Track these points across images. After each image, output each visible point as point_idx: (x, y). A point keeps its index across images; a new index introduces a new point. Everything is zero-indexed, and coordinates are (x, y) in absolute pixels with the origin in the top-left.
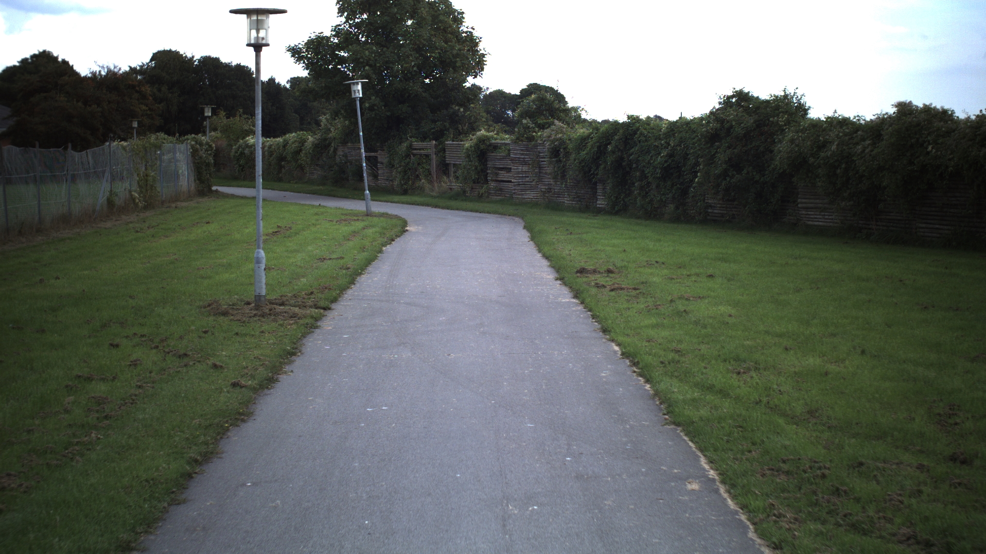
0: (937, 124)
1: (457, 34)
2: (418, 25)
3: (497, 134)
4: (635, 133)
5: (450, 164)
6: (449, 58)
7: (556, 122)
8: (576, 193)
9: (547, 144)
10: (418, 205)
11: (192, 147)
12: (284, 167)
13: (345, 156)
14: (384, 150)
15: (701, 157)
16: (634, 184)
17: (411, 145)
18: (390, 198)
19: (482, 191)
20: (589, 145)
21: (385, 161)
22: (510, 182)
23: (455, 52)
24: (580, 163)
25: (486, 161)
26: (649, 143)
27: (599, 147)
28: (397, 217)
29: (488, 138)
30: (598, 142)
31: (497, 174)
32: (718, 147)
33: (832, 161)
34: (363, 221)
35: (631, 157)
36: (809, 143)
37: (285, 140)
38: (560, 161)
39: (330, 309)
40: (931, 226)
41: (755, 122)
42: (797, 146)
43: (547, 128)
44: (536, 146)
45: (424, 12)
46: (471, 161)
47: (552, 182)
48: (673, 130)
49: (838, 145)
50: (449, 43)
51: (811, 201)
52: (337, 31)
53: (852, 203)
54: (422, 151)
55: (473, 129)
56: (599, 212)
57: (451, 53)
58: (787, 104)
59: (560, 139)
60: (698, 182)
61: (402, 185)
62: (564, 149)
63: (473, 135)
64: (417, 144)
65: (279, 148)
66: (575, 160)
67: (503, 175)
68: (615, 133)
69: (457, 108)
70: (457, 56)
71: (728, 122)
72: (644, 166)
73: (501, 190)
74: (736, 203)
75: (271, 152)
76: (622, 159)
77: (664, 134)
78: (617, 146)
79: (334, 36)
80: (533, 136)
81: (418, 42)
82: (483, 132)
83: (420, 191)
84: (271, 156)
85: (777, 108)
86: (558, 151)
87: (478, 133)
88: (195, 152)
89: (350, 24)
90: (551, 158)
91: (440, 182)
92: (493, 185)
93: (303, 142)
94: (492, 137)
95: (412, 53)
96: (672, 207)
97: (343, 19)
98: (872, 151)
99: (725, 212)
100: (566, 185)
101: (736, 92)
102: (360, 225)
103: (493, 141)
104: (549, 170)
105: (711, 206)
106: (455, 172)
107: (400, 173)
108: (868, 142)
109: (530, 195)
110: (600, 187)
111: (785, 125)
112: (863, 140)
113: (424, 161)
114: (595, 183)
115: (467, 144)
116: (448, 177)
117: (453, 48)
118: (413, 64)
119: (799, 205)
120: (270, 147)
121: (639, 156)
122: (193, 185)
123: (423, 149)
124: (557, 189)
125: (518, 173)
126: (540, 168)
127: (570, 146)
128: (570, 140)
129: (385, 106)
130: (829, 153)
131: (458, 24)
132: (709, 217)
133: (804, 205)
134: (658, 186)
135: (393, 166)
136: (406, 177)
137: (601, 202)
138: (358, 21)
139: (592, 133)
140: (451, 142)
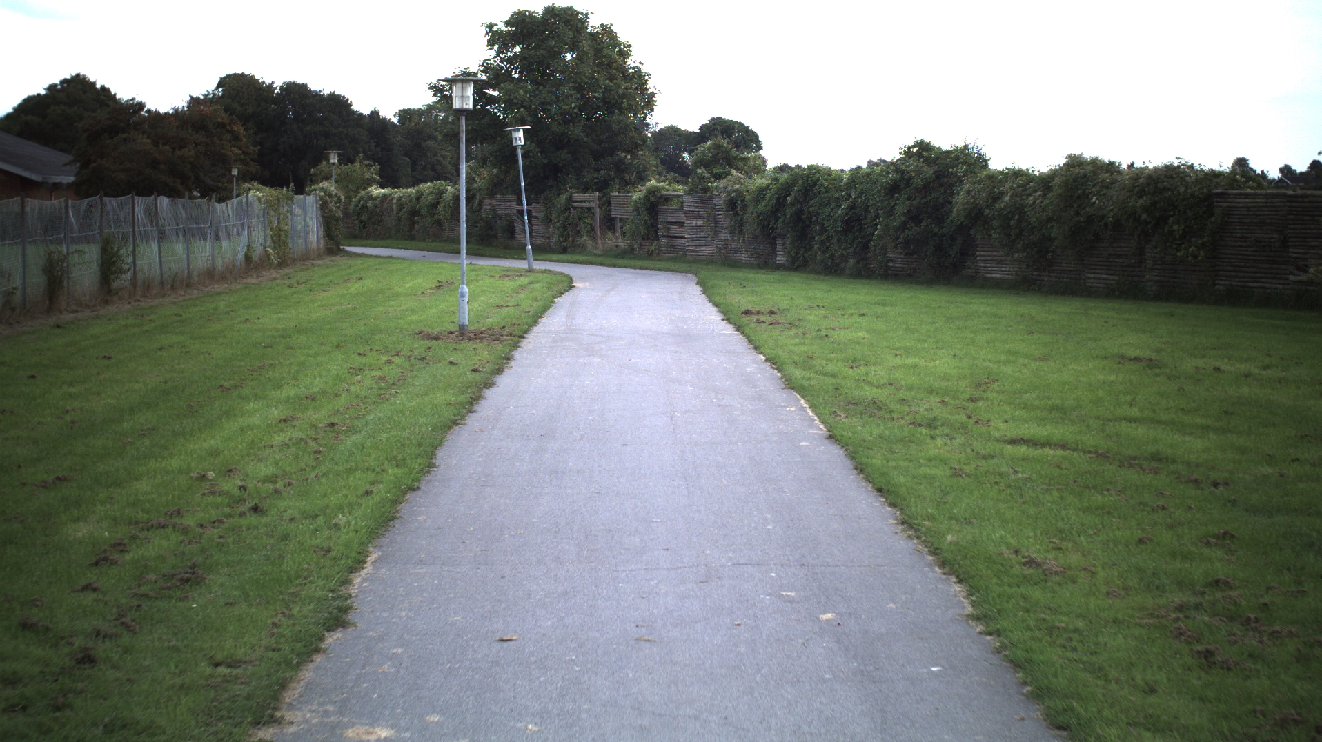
0: (1103, 176)
1: (622, 69)
2: (579, 60)
3: (669, 185)
4: (815, 185)
5: (616, 218)
6: (614, 99)
7: (734, 172)
8: (754, 249)
9: (723, 196)
10: (581, 263)
11: (321, 199)
12: (417, 222)
13: (493, 210)
14: (539, 203)
15: (881, 210)
16: (814, 238)
17: (571, 198)
18: (548, 256)
19: (652, 248)
20: (768, 196)
21: (541, 215)
22: (684, 237)
23: (621, 91)
24: (758, 216)
25: (657, 214)
26: (829, 195)
27: (778, 199)
28: (560, 273)
29: (658, 189)
30: (777, 194)
31: (669, 229)
32: (898, 199)
33: (1005, 212)
34: (526, 276)
35: (811, 210)
36: (984, 195)
37: (418, 191)
38: (738, 214)
39: (524, 337)
40: (1098, 276)
41: (934, 173)
42: (973, 197)
43: (724, 178)
44: (711, 198)
45: (586, 45)
46: (639, 215)
47: (728, 237)
48: (854, 181)
49: (1011, 196)
50: (615, 81)
51: (990, 253)
52: (486, 67)
53: (1025, 254)
54: (584, 204)
55: (642, 179)
56: (778, 268)
57: (617, 92)
58: (967, 155)
59: (738, 190)
60: (878, 235)
61: (561, 243)
62: (742, 201)
63: (642, 186)
64: (578, 196)
65: (410, 201)
66: (753, 213)
67: (676, 230)
68: (794, 184)
69: (623, 155)
70: (623, 96)
71: (908, 173)
72: (824, 219)
73: (673, 246)
74: (915, 256)
75: (401, 205)
76: (801, 211)
77: (845, 185)
78: (796, 198)
79: (482, 71)
80: (708, 187)
81: (579, 80)
82: (653, 182)
83: (582, 249)
84: (400, 210)
85: (957, 158)
86: (734, 204)
87: (648, 184)
88: (324, 206)
89: (501, 58)
90: (727, 211)
91: (604, 240)
92: (664, 241)
93: (440, 193)
94: (664, 188)
95: (573, 92)
96: (852, 262)
97: (493, 53)
98: (1042, 202)
99: (906, 266)
100: (743, 240)
101: (917, 141)
102: (524, 280)
103: (665, 193)
104: (726, 224)
105: (891, 260)
106: (621, 227)
107: (558, 228)
108: (1039, 193)
109: (706, 252)
110: (779, 242)
111: (964, 176)
112: (1035, 191)
113: (586, 215)
114: (775, 238)
115: (636, 196)
116: (614, 233)
117: (618, 86)
118: (573, 105)
119: (978, 258)
120: (399, 199)
121: (819, 209)
122: (322, 242)
123: (585, 202)
124: (734, 245)
125: (692, 227)
126: (716, 222)
127: (748, 198)
128: (747, 191)
129: (541, 153)
130: (1003, 205)
131: (625, 58)
132: (890, 272)
133: (983, 258)
134: (839, 241)
135: (550, 221)
136: (565, 233)
137: (781, 259)
138: (511, 55)
139: (771, 184)
140: (617, 194)
